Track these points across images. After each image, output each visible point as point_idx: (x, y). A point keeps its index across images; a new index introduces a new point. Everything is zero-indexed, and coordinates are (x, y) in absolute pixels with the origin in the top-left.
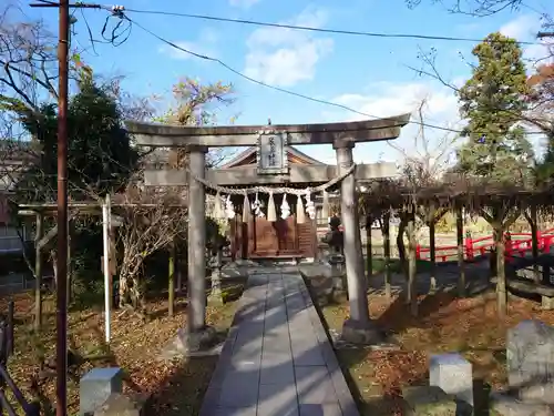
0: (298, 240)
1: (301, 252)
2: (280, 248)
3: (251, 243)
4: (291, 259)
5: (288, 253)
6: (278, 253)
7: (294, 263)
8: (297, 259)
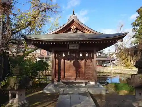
0: (85, 73)
1: (87, 79)
2: (77, 77)
3: (62, 73)
4: (82, 83)
5: (81, 79)
6: (76, 79)
7: (84, 85)
8: (86, 83)
